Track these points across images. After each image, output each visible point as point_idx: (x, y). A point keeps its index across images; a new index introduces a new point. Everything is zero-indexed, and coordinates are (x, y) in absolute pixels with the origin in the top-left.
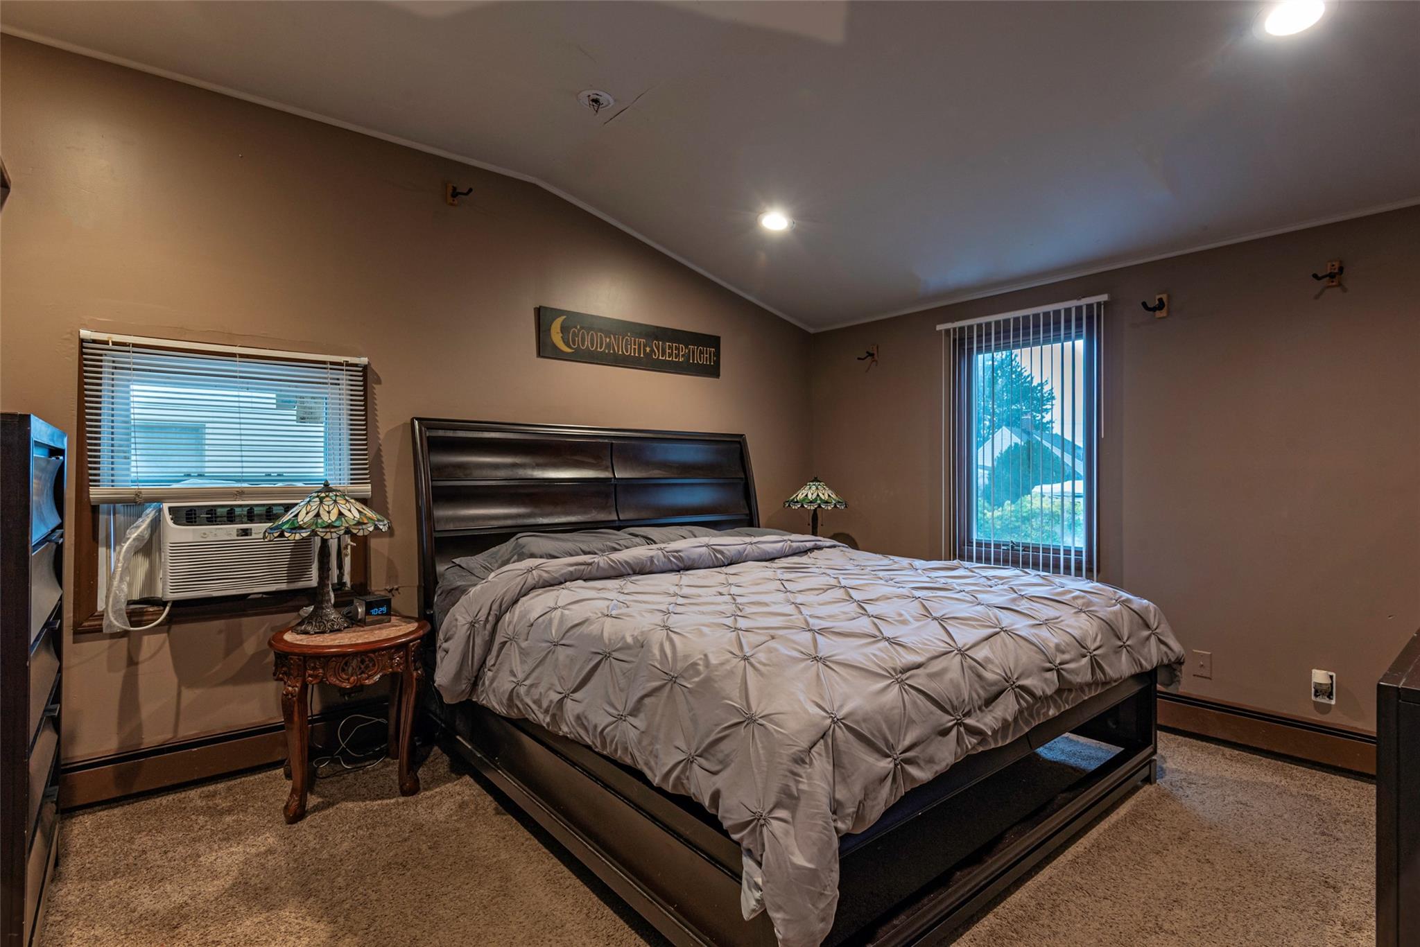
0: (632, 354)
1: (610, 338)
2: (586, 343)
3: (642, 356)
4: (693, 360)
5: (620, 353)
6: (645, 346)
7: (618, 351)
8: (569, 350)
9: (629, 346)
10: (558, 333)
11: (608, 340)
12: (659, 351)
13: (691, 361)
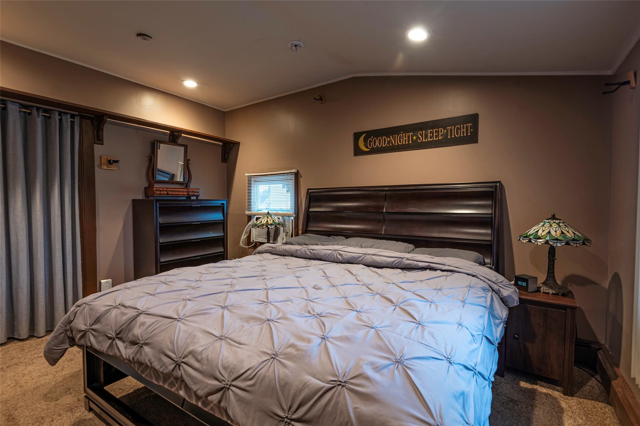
0: (404, 143)
1: (390, 138)
2: (376, 144)
3: (410, 142)
4: (451, 135)
5: (396, 144)
6: (412, 136)
7: (395, 143)
8: (368, 150)
9: (402, 139)
10: (362, 143)
11: (389, 139)
12: (422, 137)
13: (449, 137)
